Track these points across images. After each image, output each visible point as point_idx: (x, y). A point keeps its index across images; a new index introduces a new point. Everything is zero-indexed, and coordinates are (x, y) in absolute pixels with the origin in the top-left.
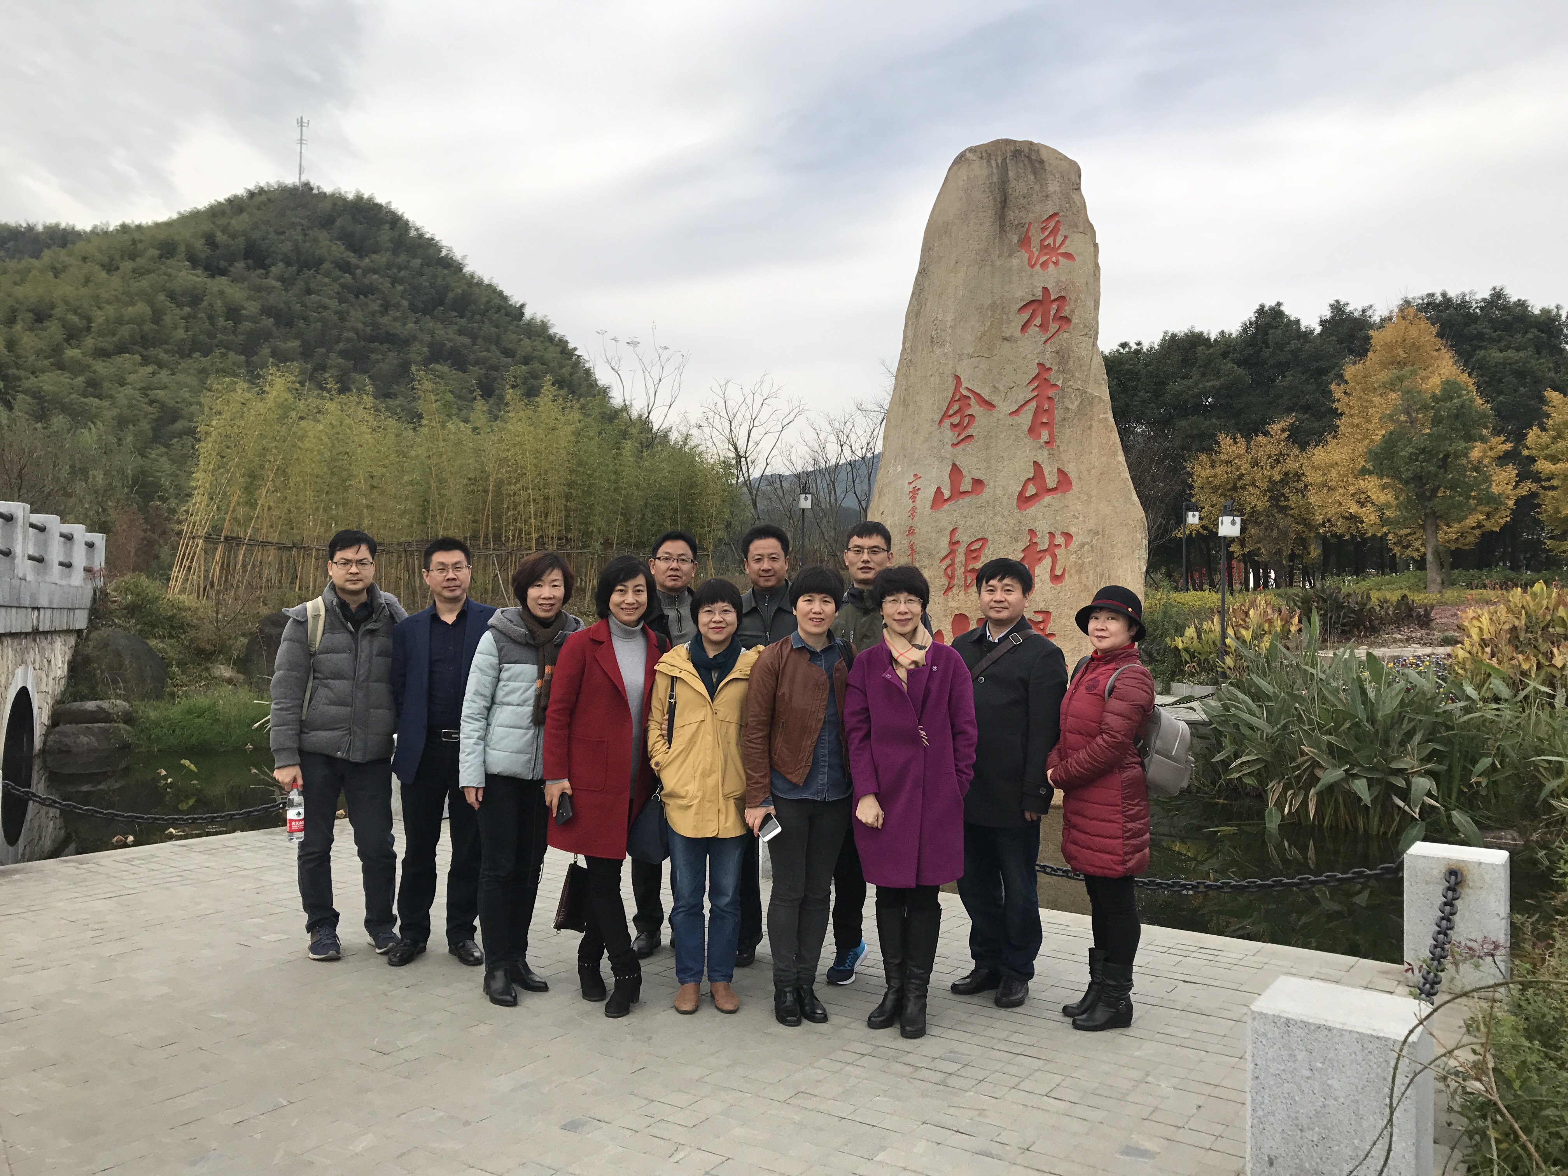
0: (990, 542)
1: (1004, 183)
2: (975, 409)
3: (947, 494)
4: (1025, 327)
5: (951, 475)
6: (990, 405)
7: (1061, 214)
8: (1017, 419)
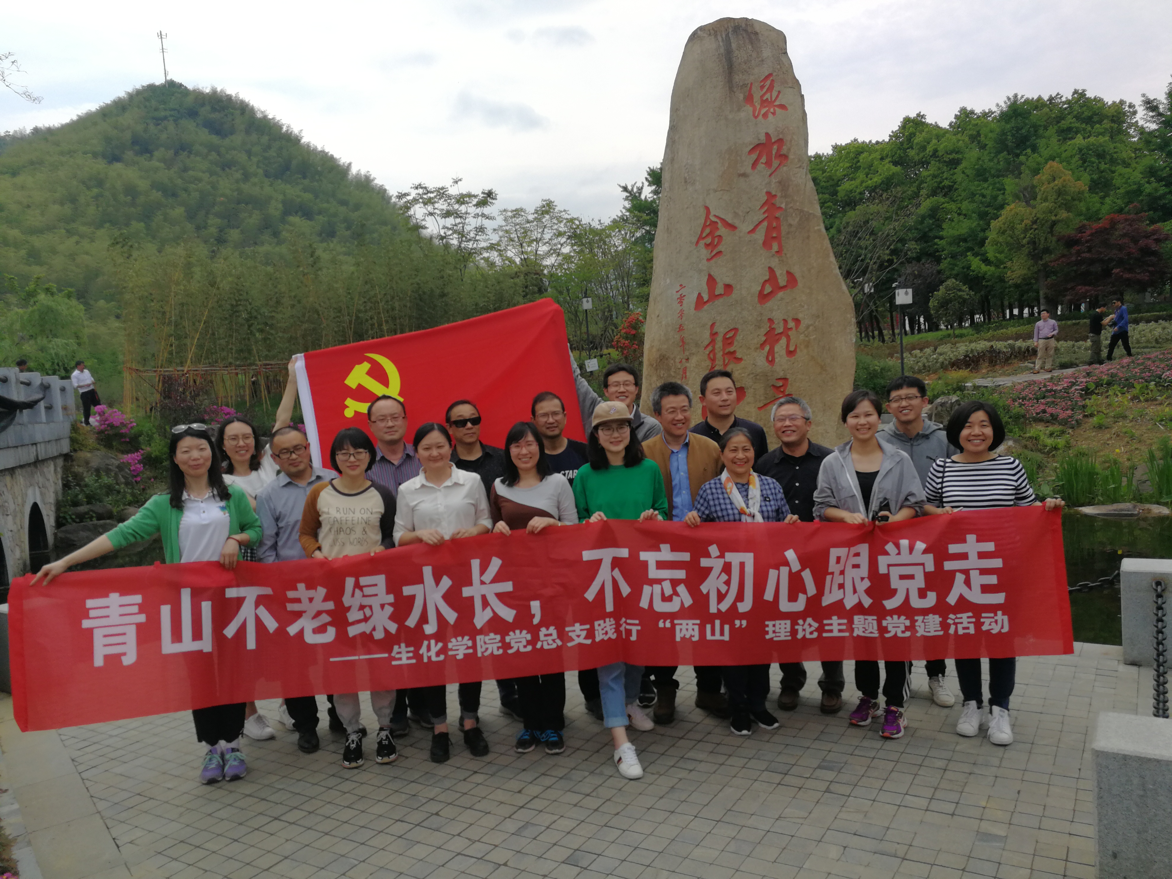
0: (740, 331)
1: (729, 53)
2: (722, 231)
3: (706, 297)
4: (754, 165)
5: (708, 284)
6: (733, 227)
7: (774, 74)
8: (754, 236)
